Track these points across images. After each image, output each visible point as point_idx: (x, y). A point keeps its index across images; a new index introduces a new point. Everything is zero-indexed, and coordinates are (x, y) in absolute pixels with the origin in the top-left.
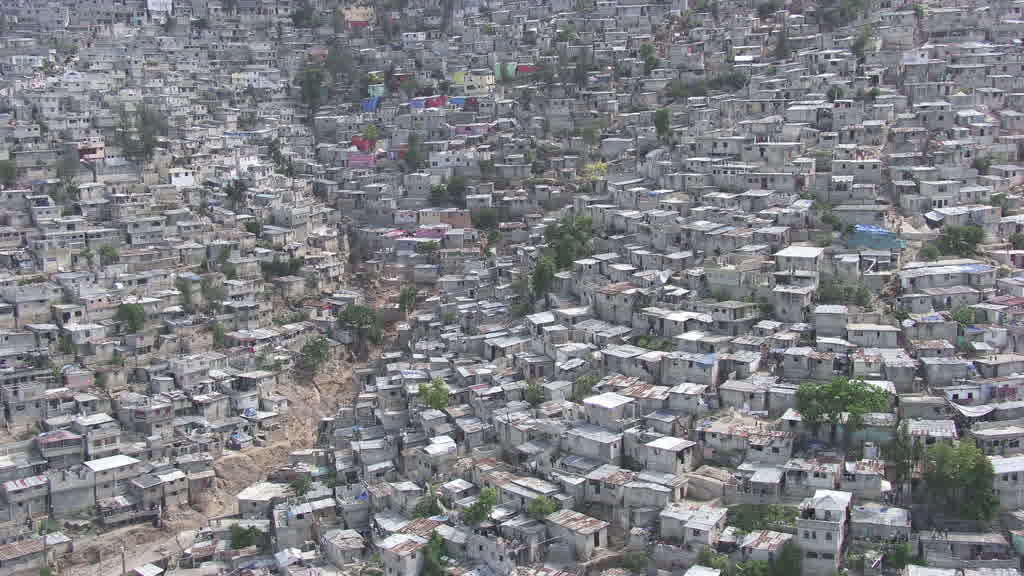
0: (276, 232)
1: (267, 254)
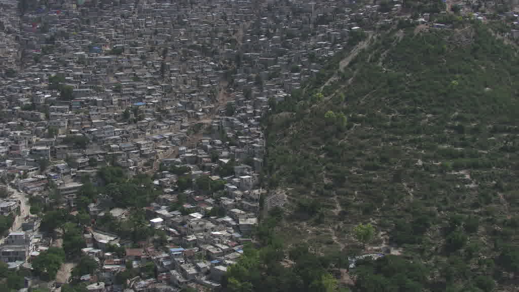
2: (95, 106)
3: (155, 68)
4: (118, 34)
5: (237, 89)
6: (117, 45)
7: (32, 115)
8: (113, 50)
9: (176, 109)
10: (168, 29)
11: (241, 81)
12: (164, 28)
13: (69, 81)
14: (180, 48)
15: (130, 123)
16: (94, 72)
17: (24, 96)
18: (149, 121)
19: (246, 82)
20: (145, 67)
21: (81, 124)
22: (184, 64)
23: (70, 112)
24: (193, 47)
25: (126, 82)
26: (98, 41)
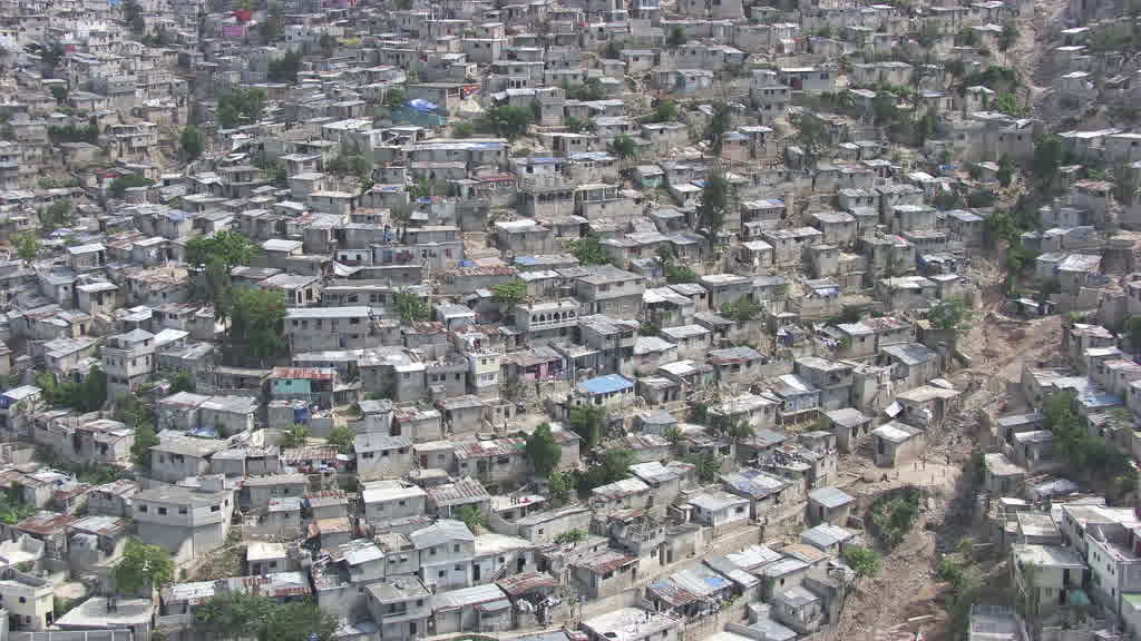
0: (82, 98)
1: (61, 119)
2: (387, 404)
3: (677, 200)
4: (518, 42)
5: (1053, 300)
6: (512, 91)
7: (78, 439)
8: (492, 114)
9: (779, 412)
10: (726, 22)
11: (1071, 263)
12: (710, 17)
13: (281, 262)
14: (781, 106)
15: (558, 499)
16: (401, 216)
17: (76, 330)
18: (654, 484)
19: (1095, 271)
20: (631, 192)
21: (306, 513)
22: (801, 183)
23: (259, 437)
24: (839, 103)
25: (544, 267)
26: (431, 73)
